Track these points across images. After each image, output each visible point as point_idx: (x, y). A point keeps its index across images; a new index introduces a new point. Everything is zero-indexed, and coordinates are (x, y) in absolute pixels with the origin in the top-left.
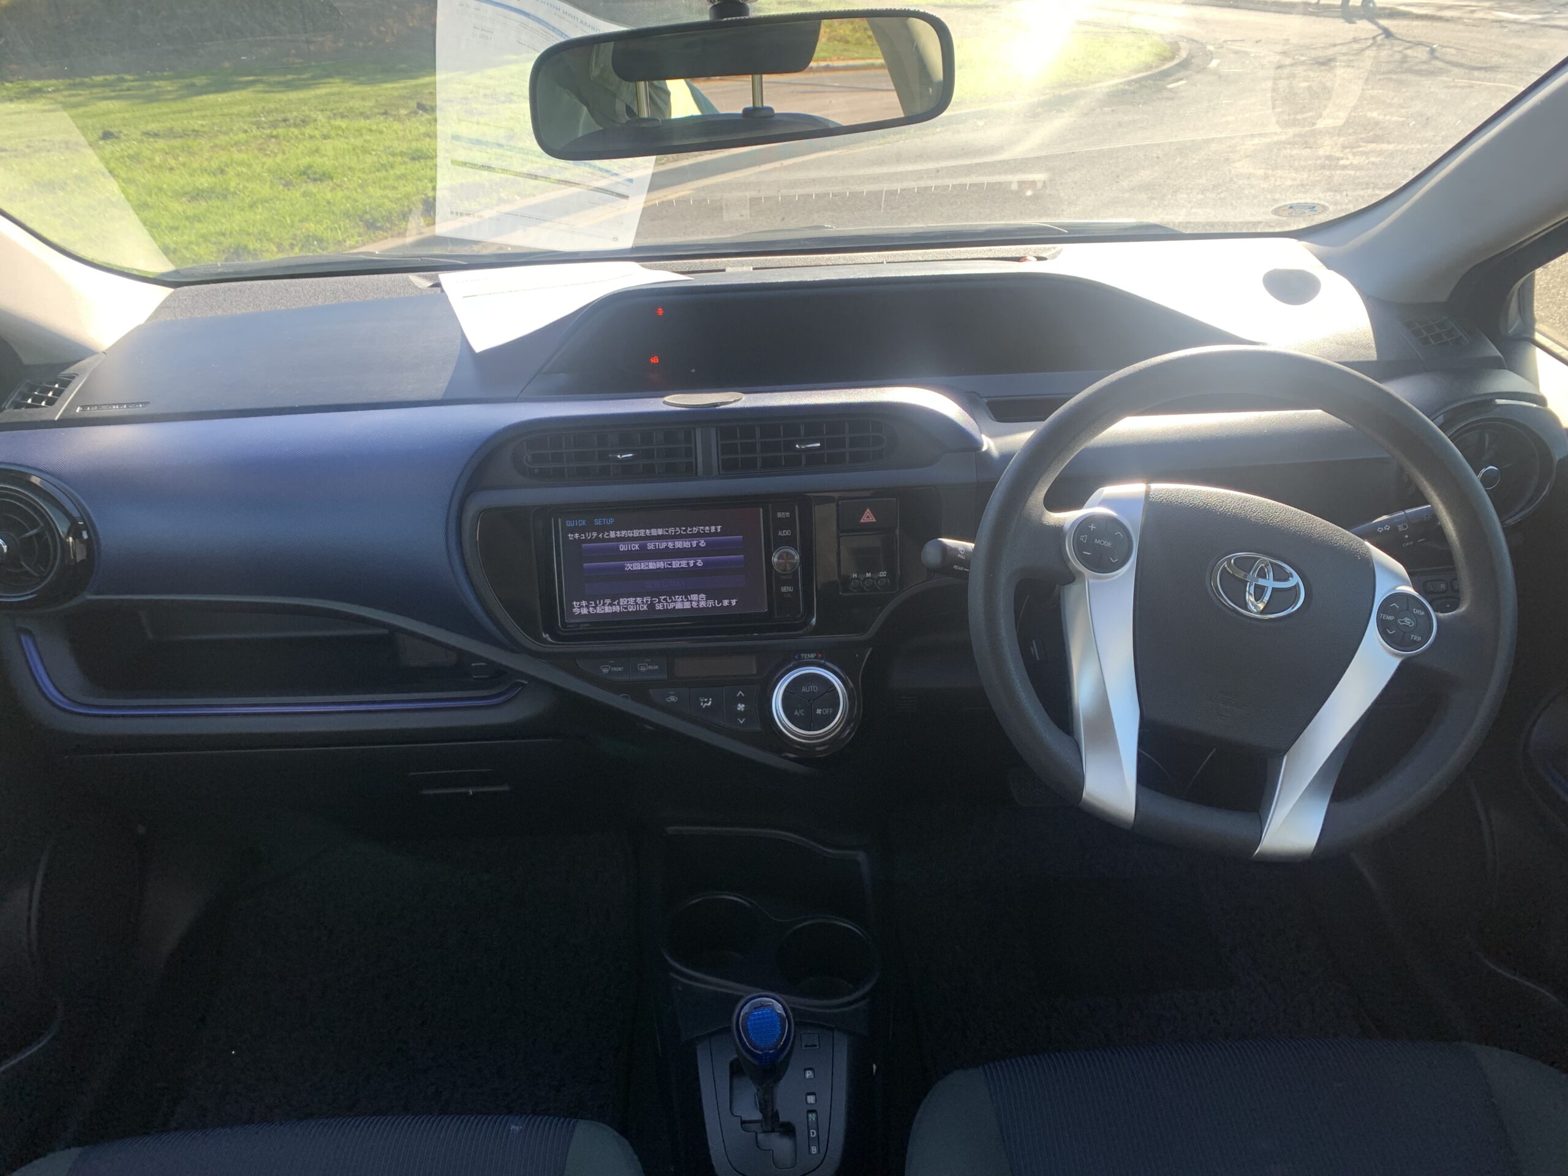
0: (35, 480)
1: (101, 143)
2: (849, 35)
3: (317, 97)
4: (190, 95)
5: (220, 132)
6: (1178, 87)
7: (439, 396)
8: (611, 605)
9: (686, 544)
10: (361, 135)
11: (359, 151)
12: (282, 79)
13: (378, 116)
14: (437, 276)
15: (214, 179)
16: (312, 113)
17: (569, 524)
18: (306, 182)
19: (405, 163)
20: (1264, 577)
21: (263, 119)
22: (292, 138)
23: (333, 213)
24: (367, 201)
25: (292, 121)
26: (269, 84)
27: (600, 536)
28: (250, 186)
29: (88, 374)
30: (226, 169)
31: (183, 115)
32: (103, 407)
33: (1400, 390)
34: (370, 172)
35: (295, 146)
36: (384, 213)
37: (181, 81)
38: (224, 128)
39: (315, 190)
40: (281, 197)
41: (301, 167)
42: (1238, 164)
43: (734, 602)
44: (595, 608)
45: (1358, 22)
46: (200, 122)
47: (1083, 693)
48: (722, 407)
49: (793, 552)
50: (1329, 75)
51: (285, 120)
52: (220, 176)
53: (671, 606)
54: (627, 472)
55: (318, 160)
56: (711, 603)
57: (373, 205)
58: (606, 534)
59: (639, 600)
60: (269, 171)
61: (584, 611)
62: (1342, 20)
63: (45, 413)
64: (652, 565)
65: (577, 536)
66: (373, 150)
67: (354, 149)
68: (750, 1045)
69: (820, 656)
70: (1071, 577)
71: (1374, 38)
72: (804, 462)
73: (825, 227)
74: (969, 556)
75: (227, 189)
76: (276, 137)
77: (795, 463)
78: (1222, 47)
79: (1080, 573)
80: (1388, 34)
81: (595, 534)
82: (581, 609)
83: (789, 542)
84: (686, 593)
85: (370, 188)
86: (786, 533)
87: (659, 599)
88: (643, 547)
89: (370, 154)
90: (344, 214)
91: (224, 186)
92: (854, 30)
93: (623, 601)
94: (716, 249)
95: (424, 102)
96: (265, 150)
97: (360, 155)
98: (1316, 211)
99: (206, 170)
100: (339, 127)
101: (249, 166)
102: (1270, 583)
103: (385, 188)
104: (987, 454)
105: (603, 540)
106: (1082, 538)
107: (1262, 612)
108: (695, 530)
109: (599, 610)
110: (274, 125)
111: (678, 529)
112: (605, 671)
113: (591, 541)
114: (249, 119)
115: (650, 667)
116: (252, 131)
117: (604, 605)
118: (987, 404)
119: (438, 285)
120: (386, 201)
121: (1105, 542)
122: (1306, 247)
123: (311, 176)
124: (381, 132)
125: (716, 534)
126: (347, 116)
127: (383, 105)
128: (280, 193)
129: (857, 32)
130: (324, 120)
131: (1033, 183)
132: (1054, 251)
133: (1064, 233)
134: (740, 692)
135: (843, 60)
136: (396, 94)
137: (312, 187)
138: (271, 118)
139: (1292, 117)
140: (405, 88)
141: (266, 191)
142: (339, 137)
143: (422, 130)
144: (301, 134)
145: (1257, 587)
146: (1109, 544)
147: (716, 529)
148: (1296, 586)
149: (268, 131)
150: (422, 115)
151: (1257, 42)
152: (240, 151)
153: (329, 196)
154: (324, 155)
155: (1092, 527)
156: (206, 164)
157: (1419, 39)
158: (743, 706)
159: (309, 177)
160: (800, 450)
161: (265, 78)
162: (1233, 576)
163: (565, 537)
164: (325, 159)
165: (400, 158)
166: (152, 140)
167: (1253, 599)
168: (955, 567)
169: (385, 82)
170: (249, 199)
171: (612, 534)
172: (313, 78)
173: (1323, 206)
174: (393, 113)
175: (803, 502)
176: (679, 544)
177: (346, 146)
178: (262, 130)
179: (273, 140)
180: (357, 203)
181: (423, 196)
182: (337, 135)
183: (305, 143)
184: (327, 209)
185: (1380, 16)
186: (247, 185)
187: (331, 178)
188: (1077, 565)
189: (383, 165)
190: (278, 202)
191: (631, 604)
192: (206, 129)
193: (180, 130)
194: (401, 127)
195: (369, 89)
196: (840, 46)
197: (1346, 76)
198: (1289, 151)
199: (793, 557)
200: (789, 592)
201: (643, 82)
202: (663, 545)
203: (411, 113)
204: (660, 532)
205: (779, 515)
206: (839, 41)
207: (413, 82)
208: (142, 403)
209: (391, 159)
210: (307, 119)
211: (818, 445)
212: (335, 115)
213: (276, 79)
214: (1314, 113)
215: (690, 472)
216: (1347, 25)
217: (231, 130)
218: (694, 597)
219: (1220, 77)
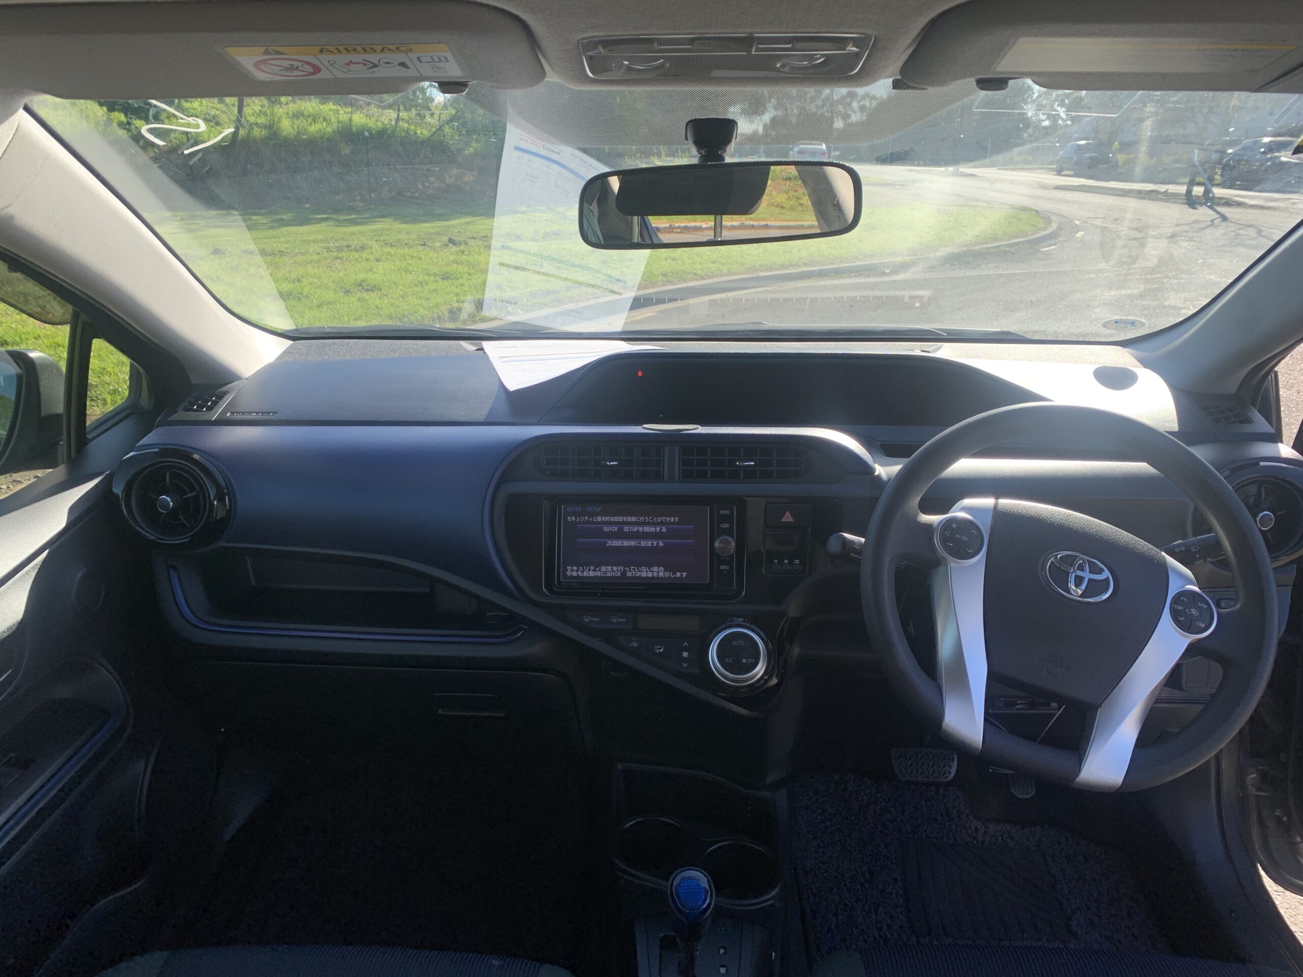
0: (196, 456)
1: (212, 257)
2: (784, 203)
3: (372, 231)
4: (279, 227)
5: (300, 253)
6: (1049, 251)
7: (482, 418)
8: (594, 570)
9: (652, 529)
10: (405, 260)
11: (403, 272)
12: (348, 217)
13: (419, 246)
14: (481, 343)
15: (292, 286)
16: (369, 242)
17: (569, 509)
18: (361, 291)
19: (436, 281)
20: (1083, 570)
21: (332, 245)
22: (352, 260)
23: (380, 315)
24: (406, 307)
25: (353, 247)
26: (338, 220)
27: (591, 519)
28: (319, 292)
29: (236, 392)
30: (302, 279)
31: (273, 240)
32: (246, 414)
33: (1201, 453)
34: (410, 287)
35: (354, 265)
36: (418, 318)
37: (273, 216)
38: (303, 251)
39: (367, 297)
40: (341, 301)
41: (358, 280)
42: (1098, 310)
43: (684, 574)
44: (583, 572)
45: (1199, 208)
46: (285, 246)
47: (945, 648)
48: (685, 432)
49: (730, 539)
50: (1175, 246)
51: (348, 246)
52: (297, 284)
53: (638, 575)
54: (613, 474)
55: (371, 276)
56: (667, 574)
57: (411, 312)
58: (595, 518)
59: (615, 568)
60: (334, 282)
61: (575, 574)
62: (1187, 206)
63: (204, 415)
64: (626, 543)
65: (574, 518)
66: (413, 271)
67: (399, 270)
68: (681, 905)
69: (746, 620)
70: (937, 563)
71: (1212, 221)
72: (742, 475)
73: (762, 324)
74: (862, 548)
75: (302, 293)
76: (341, 259)
77: (735, 475)
78: (1086, 223)
79: (944, 558)
80: (1224, 218)
81: (586, 518)
82: (573, 572)
83: (729, 532)
84: (649, 565)
85: (409, 298)
86: (727, 525)
87: (630, 569)
88: (620, 530)
89: (411, 273)
90: (388, 316)
91: (299, 291)
92: (789, 199)
93: (603, 568)
94: (682, 335)
95: (454, 238)
96: (332, 267)
97: (403, 274)
98: (1135, 326)
99: (287, 279)
100: (389, 253)
101: (319, 278)
102: (1087, 575)
103: (420, 298)
104: (879, 477)
105: (593, 523)
106: (946, 533)
107: (1081, 596)
108: (659, 519)
109: (585, 574)
110: (340, 249)
111: (647, 518)
112: (587, 620)
113: (584, 523)
114: (322, 245)
115: (619, 620)
116: (323, 253)
117: (589, 570)
118: (880, 445)
119: (482, 349)
120: (421, 308)
121: (963, 538)
122: (1129, 353)
123: (365, 287)
124: (420, 259)
125: (674, 524)
126: (395, 246)
127: (422, 239)
128: (341, 298)
129: (791, 200)
130: (378, 248)
131: (921, 297)
132: (935, 347)
133: (943, 335)
134: (686, 643)
135: (779, 221)
136: (433, 231)
137: (365, 295)
138: (337, 244)
139: (1143, 277)
140: (440, 227)
141: (330, 296)
142: (388, 261)
143: (452, 258)
144: (360, 257)
145: (1077, 577)
146: (966, 539)
147: (675, 520)
148: (1107, 580)
149: (336, 254)
150: (451, 248)
151: (1115, 220)
152: (313, 267)
153: (378, 302)
154: (376, 273)
155: (954, 525)
156: (287, 275)
157: (1250, 223)
158: (687, 653)
159: (363, 288)
160: (740, 466)
161: (335, 216)
162: (1059, 568)
163: (565, 519)
164: (377, 275)
165: (433, 277)
166: (249, 256)
167: (1074, 588)
168: (852, 555)
169: (425, 222)
170: (318, 301)
171: (599, 519)
172: (371, 217)
173: (1141, 322)
174: (430, 244)
175: (739, 502)
176: (647, 529)
177: (393, 267)
178: (331, 253)
179: (338, 261)
180: (398, 309)
181: (449, 306)
182: (387, 259)
183: (362, 264)
184: (375, 312)
185: (1219, 204)
186: (317, 290)
187: (380, 290)
188: (941, 551)
189: (420, 282)
190: (339, 305)
191: (609, 571)
192: (289, 250)
193: (270, 250)
194: (435, 255)
195: (413, 227)
196: (778, 210)
197: (1189, 247)
198: (1140, 301)
199: (730, 543)
200: (726, 570)
201: (636, 217)
202: (635, 529)
203: (444, 245)
204: (634, 519)
205: (722, 512)
206: (776, 206)
207: (446, 223)
208: (272, 412)
209: (426, 278)
210: (365, 246)
211: (753, 463)
212: (386, 244)
213: (344, 217)
214: (1161, 275)
215: (658, 477)
216: (1191, 210)
217: (308, 252)
218: (655, 569)
219: (1084, 244)
